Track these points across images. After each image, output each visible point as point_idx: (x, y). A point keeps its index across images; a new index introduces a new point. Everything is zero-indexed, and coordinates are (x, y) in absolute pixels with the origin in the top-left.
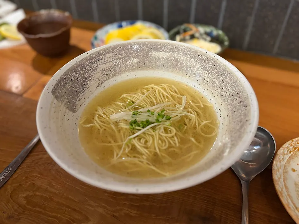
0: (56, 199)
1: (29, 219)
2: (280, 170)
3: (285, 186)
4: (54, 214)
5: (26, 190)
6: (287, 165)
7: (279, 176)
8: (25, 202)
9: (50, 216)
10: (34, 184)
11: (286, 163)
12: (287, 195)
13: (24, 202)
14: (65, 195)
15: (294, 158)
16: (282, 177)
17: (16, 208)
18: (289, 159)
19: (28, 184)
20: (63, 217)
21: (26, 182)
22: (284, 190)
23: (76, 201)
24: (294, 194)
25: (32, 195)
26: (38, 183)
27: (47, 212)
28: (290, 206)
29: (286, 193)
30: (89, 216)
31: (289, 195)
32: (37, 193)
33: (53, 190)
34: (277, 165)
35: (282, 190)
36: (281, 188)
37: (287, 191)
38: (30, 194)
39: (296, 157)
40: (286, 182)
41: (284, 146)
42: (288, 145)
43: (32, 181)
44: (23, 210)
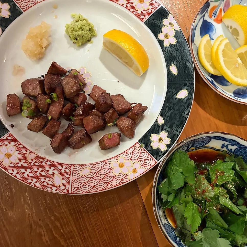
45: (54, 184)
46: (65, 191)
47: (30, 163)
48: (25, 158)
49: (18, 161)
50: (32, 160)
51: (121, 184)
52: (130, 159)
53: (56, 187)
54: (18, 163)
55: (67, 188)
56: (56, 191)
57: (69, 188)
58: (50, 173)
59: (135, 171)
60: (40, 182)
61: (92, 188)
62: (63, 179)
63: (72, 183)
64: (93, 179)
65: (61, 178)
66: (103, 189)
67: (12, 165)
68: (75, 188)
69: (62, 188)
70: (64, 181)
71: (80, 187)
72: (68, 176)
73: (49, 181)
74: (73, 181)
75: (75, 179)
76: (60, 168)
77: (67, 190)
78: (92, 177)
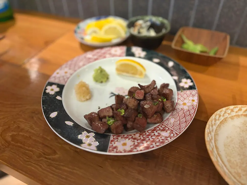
0: (34, 138)
1: (12, 152)
2: (212, 133)
3: (216, 146)
4: (30, 149)
5: (12, 131)
6: (217, 128)
7: (211, 138)
8: (11, 139)
9: (27, 150)
10: (19, 127)
11: (217, 127)
12: (217, 154)
13: (9, 139)
14: (41, 135)
15: (224, 123)
16: (213, 139)
17: (3, 143)
18: (220, 124)
19: (15, 126)
20: (37, 151)
21: (14, 125)
22: (215, 150)
23: (49, 139)
24: (223, 153)
25: (16, 134)
26: (22, 126)
27: (26, 147)
28: (220, 164)
29: (216, 152)
30: (57, 151)
31: (218, 154)
32: (21, 133)
33: (33, 131)
34: (210, 129)
35: (213, 149)
36: (212, 148)
37: (217, 151)
38: (15, 133)
39: (226, 123)
40: (216, 143)
41: (216, 113)
42: (219, 112)
43: (18, 125)
44: (8, 145)
45: (166, 137)
46: (175, 135)
47: (141, 138)
48: (135, 139)
49: (133, 143)
50: (139, 137)
51: (195, 110)
52: (184, 99)
53: (168, 137)
54: (134, 144)
55: (175, 133)
56: (171, 139)
57: (175, 132)
58: (156, 134)
59: (193, 101)
60: (158, 142)
61: (186, 123)
62: (167, 131)
63: (174, 129)
64: (181, 120)
65: (165, 131)
66: (191, 119)
67: (132, 147)
68: (178, 130)
69: (172, 135)
70: (169, 132)
71: (180, 127)
72: (167, 129)
73: (161, 138)
74: (173, 128)
75: (173, 126)
76: (158, 129)
77: (176, 134)
78: (179, 119)
